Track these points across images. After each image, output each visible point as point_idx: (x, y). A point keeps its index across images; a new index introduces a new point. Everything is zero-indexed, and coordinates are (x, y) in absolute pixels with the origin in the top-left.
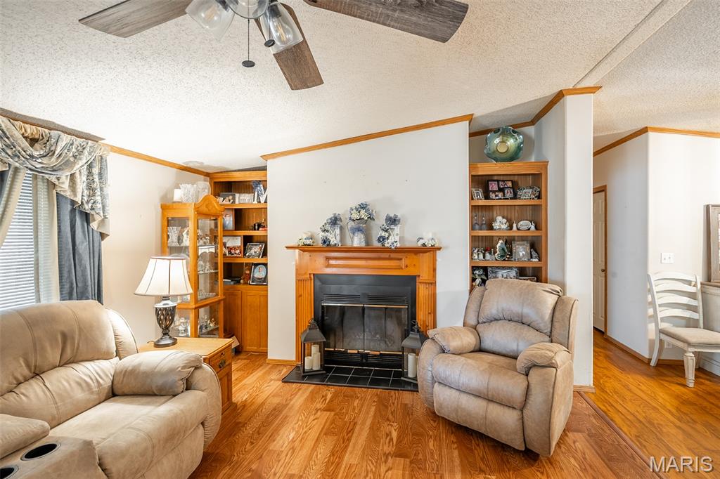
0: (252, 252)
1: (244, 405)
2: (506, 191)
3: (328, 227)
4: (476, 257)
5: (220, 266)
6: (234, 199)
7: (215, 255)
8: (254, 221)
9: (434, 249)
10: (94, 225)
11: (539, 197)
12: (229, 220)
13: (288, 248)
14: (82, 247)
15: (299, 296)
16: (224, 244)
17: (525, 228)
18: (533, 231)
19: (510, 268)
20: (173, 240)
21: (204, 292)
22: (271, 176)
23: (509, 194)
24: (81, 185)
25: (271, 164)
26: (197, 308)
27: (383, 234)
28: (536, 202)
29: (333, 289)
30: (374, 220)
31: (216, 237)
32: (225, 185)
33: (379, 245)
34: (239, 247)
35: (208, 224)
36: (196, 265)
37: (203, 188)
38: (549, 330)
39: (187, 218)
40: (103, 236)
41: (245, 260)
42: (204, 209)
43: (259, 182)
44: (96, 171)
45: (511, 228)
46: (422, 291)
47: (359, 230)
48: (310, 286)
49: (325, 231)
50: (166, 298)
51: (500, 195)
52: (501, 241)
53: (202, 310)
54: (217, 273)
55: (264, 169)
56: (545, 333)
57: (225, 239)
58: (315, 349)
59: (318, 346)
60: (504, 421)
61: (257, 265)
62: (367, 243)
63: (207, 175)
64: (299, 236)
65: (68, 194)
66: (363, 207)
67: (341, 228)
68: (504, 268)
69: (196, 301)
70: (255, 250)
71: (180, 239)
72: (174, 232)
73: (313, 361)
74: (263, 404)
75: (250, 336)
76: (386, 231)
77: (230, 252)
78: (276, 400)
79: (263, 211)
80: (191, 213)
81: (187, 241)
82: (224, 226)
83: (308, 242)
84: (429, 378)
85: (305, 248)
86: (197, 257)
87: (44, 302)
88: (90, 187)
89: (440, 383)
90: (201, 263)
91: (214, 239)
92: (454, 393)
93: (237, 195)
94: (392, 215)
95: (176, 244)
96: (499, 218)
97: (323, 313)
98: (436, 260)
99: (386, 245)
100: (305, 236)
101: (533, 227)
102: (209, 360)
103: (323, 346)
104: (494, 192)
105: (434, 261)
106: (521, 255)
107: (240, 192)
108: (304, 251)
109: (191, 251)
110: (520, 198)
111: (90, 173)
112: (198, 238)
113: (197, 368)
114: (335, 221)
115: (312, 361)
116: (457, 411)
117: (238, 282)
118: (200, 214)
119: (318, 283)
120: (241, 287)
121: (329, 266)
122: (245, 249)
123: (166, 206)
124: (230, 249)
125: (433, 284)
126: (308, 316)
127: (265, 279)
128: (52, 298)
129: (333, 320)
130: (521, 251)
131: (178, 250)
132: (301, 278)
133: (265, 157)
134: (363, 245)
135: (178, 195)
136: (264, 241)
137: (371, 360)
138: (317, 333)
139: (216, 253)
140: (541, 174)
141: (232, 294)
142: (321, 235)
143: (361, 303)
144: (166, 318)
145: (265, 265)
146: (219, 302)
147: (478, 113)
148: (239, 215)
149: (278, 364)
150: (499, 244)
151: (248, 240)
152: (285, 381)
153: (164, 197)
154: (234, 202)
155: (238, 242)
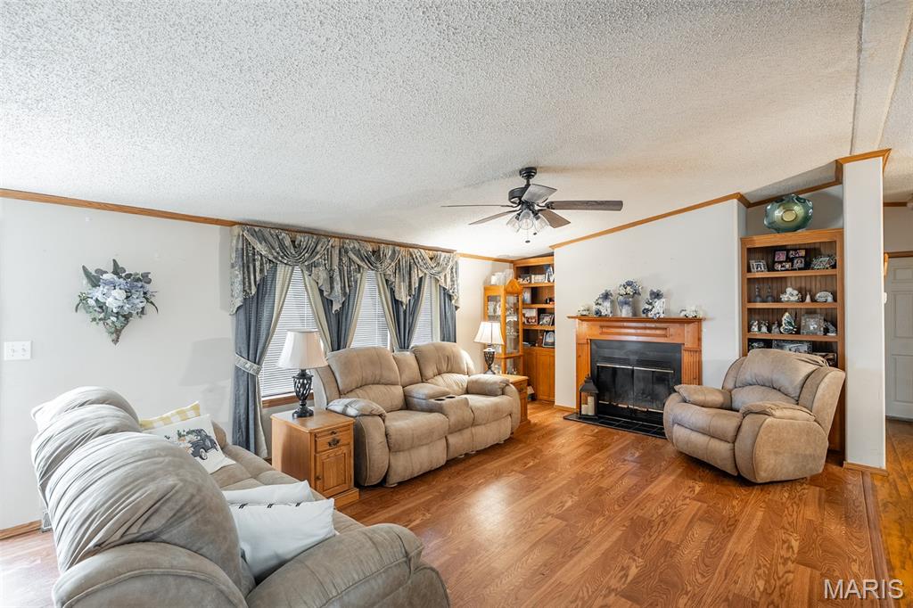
0: (544, 321)
1: (535, 424)
2: (795, 261)
3: (600, 301)
4: (756, 329)
5: (521, 331)
6: (531, 279)
7: (516, 323)
8: (546, 296)
9: (696, 321)
10: (453, 302)
11: (834, 267)
12: (527, 296)
13: (569, 317)
14: (448, 314)
15: (578, 357)
16: (524, 315)
17: (823, 299)
18: (830, 303)
19: (801, 342)
20: (491, 312)
21: (510, 349)
22: (557, 260)
23: (798, 264)
24: (449, 280)
25: (556, 251)
26: (506, 358)
27: (647, 306)
28: (830, 272)
29: (607, 353)
30: (639, 294)
31: (518, 309)
32: (524, 269)
33: (644, 316)
34: (534, 317)
35: (512, 299)
36: (505, 329)
37: (509, 273)
38: (797, 395)
39: (500, 296)
40: (457, 308)
41: (539, 328)
42: (510, 289)
43: (549, 265)
44: (454, 270)
45: (803, 300)
46: (687, 358)
47: (626, 303)
48: (587, 349)
49: (597, 304)
50: (490, 346)
51: (788, 266)
52: (787, 314)
53: (508, 360)
54: (518, 336)
55: (552, 255)
56: (793, 398)
57: (524, 311)
58: (591, 400)
59: (593, 398)
60: (719, 451)
61: (547, 332)
62: (635, 314)
63: (512, 262)
64: (578, 308)
65: (443, 285)
66: (629, 284)
67: (612, 302)
68: (792, 342)
69: (505, 354)
70: (546, 319)
71: (495, 311)
72: (491, 305)
73: (589, 408)
74: (547, 426)
75: (542, 388)
76: (650, 304)
77: (528, 321)
78: (557, 426)
79: (551, 288)
80: (502, 292)
81: (499, 312)
82: (524, 301)
83: (584, 313)
84: (671, 420)
85: (583, 318)
86: (506, 324)
87: (435, 341)
88: (452, 281)
89: (679, 424)
90: (508, 327)
91: (517, 311)
92: (688, 432)
93: (533, 276)
94: (655, 291)
95: (492, 314)
96: (789, 290)
97: (598, 371)
98: (701, 331)
99: (650, 316)
100: (582, 309)
101: (830, 299)
102: (514, 384)
103: (598, 398)
104: (781, 262)
105: (699, 331)
106: (812, 328)
107: (535, 274)
108: (583, 320)
109: (502, 319)
110: (813, 269)
111: (452, 272)
112: (507, 309)
113: (507, 385)
114: (606, 296)
115: (587, 409)
116: (687, 444)
117: (534, 345)
118: (508, 293)
119: (594, 347)
120: (536, 348)
121: (602, 333)
122: (539, 319)
123: (487, 288)
124: (528, 318)
125: (698, 351)
126: (586, 372)
127: (553, 344)
128: (437, 340)
129: (606, 377)
130: (813, 325)
131: (493, 318)
132: (581, 342)
133: (552, 247)
134: (630, 315)
135: (494, 280)
136: (552, 312)
137: (640, 416)
138: (592, 386)
139: (518, 321)
140: (835, 242)
141: (529, 354)
142: (595, 308)
143: (629, 365)
144: (489, 359)
145: (554, 331)
146: (519, 357)
147: (744, 190)
148: (535, 292)
149: (562, 409)
150: (785, 317)
151: (541, 312)
152: (565, 418)
153: (485, 282)
154: (531, 282)
155: (533, 313)
